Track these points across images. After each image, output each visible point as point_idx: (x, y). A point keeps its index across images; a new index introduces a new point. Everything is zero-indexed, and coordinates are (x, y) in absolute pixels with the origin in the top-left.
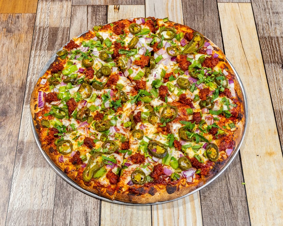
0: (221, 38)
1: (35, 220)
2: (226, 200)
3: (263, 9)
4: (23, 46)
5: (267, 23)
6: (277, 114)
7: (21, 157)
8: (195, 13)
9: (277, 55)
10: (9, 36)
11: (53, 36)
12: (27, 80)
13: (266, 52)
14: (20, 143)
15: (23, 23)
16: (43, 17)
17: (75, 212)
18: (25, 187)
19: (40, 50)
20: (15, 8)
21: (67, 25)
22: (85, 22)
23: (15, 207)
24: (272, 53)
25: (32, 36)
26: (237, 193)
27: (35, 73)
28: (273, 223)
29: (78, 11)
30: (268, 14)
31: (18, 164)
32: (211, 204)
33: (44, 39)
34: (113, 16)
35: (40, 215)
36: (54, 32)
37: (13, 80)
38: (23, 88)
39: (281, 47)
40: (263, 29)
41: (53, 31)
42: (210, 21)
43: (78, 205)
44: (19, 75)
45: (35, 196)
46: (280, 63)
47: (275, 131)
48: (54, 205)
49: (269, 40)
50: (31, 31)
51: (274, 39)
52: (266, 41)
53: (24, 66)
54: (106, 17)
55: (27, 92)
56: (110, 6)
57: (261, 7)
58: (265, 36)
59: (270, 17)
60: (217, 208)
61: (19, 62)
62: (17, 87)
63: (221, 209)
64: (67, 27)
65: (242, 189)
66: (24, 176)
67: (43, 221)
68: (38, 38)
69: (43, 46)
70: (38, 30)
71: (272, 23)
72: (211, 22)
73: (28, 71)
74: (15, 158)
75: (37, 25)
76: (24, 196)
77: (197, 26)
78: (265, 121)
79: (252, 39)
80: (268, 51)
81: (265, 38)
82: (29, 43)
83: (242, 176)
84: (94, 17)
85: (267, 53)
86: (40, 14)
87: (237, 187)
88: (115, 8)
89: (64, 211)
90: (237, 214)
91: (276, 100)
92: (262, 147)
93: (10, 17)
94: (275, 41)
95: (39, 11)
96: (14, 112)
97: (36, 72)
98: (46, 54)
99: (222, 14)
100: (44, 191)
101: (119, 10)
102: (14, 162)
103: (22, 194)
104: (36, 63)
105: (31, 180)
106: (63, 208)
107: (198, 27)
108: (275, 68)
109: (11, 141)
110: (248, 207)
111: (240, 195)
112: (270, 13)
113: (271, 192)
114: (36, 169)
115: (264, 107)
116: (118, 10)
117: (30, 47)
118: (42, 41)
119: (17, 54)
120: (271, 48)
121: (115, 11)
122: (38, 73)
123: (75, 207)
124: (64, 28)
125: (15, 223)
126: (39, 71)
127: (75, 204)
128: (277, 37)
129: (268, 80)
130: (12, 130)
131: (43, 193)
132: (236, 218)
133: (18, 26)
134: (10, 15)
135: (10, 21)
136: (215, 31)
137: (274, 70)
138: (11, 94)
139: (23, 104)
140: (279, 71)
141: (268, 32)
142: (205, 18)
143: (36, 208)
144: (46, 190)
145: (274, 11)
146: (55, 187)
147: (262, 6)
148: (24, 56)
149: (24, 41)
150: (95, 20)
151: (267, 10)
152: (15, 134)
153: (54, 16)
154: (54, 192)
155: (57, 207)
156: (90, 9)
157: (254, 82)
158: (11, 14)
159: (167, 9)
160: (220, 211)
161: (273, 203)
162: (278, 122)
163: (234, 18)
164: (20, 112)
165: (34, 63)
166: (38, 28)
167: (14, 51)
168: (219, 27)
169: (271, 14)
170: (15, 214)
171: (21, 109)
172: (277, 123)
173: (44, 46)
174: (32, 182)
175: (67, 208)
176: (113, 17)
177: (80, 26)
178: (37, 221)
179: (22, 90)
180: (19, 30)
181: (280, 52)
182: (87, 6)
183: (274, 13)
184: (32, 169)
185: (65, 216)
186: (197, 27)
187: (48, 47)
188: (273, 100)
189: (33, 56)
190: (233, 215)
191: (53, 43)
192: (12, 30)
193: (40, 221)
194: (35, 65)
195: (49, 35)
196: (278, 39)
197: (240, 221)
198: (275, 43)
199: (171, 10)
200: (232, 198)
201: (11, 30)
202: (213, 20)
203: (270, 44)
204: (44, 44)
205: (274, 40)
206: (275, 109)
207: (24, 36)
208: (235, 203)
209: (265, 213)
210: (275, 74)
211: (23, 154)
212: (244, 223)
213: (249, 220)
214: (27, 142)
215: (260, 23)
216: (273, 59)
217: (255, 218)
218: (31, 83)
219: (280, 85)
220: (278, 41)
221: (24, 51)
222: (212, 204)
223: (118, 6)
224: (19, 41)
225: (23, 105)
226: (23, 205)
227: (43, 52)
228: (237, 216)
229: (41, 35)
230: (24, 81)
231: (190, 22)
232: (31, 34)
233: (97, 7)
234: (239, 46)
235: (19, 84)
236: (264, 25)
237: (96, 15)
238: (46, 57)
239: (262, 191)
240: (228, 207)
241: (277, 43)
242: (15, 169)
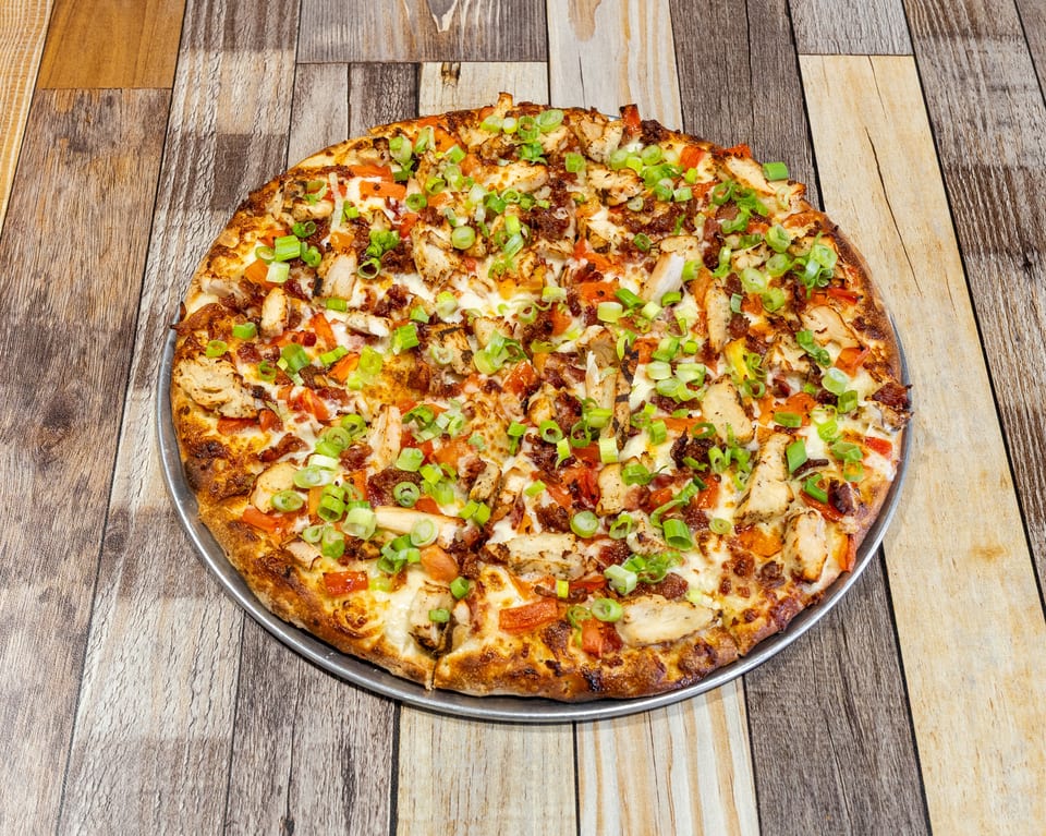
0: (813, 170)
1: (168, 773)
2: (836, 707)
3: (957, 75)
4: (125, 196)
5: (972, 122)
6: (1008, 421)
7: (120, 563)
8: (720, 89)
9: (1008, 227)
10: (78, 163)
11: (230, 164)
12: (139, 309)
13: (968, 216)
14: (117, 516)
15: (128, 122)
16: (196, 99)
17: (307, 746)
18: (133, 662)
19: (186, 208)
20: (98, 70)
21: (280, 124)
22: (342, 117)
23: (96, 730)
24: (988, 220)
25: (158, 164)
26: (875, 684)
27: (170, 284)
28: (1001, 786)
29: (317, 82)
30: (972, 94)
31: (109, 586)
32: (785, 722)
33: (201, 173)
34: (438, 98)
35: (186, 757)
36: (233, 150)
37: (93, 308)
38: (126, 334)
39: (1018, 200)
40: (956, 142)
41: (231, 148)
42: (774, 116)
43: (319, 722)
44: (113, 290)
45: (167, 694)
46: (1018, 254)
47: (1002, 475)
48: (236, 724)
49: (978, 176)
50: (154, 145)
51: (995, 173)
52: (969, 182)
53: (131, 260)
54: (413, 100)
55: (140, 346)
56: (429, 64)
57: (949, 69)
58: (964, 164)
59: (980, 101)
60: (805, 735)
61: (112, 247)
62: (105, 331)
63: (817, 736)
64: (278, 133)
65: (892, 669)
66: (128, 626)
67: (196, 777)
68: (180, 171)
69: (195, 197)
70: (178, 142)
71: (989, 122)
72: (778, 117)
73: (143, 280)
74: (99, 564)
75: (175, 127)
76: (130, 692)
77: (727, 131)
78: (969, 443)
79: (918, 175)
80: (974, 215)
81: (963, 169)
82: (147, 186)
83: (891, 626)
84: (373, 102)
85: (972, 221)
86: (184, 90)
87: (875, 664)
88: (443, 73)
89: (270, 744)
90: (875, 756)
91: (1006, 374)
92: (959, 529)
93: (81, 102)
94: (998, 180)
95: (182, 80)
96: (96, 414)
97: (171, 281)
98: (207, 223)
99: (813, 91)
100: (199, 675)
101: (457, 78)
102: (94, 581)
103: (123, 686)
104: (173, 251)
105: (155, 639)
106: (266, 732)
107: (733, 135)
108: (999, 270)
109: (82, 510)
110: (913, 730)
111: (885, 690)
112: (979, 90)
113: (993, 682)
114: (171, 601)
115: (966, 398)
116: (454, 80)
117: (151, 199)
118: (192, 181)
119: (107, 222)
120: (985, 205)
121: (444, 83)
122: (178, 285)
123: (307, 730)
124: (269, 137)
125: (97, 782)
126: (183, 277)
127: (306, 719)
128: (1006, 169)
129: (978, 307)
130: (86, 473)
131: (197, 682)
132: (872, 768)
133: (110, 129)
134: (83, 95)
135: (83, 115)
136: (793, 149)
137: (996, 275)
138: (85, 353)
139: (127, 386)
140: (1015, 280)
141: (974, 152)
142: (755, 105)
143: (171, 732)
144: (207, 674)
145: (996, 81)
146: (237, 663)
147: (951, 67)
148: (130, 231)
149: (128, 179)
150: (374, 110)
151: (970, 80)
152: (97, 486)
153: (233, 100)
154: (235, 682)
155: (243, 731)
156: (358, 76)
157: (927, 313)
158: (86, 93)
159: (626, 76)
160: (817, 743)
161: (999, 719)
162: (1013, 448)
163: (856, 104)
164: (116, 412)
165: (164, 252)
166: (178, 136)
167: (97, 212)
168: (804, 134)
169: (984, 92)
170: (98, 752)
171: (121, 402)
172: (1011, 450)
173: (201, 194)
174: (158, 647)
175: (279, 732)
176: (437, 102)
177: (323, 130)
178: (175, 777)
179: (122, 342)
180: (114, 143)
181: (1017, 216)
182: (346, 65)
183: (996, 90)
184: (157, 603)
185: (273, 761)
186: (729, 133)
187: (212, 200)
188: (994, 375)
189: (161, 229)
190: (861, 756)
191: (230, 187)
192: (89, 144)
193: (184, 778)
194: (169, 259)
195: (216, 159)
196: (1010, 173)
197: (884, 778)
198: (998, 187)
199: (640, 79)
200: (857, 702)
201: (85, 143)
202: (783, 111)
203: (980, 189)
204: (200, 190)
205: (996, 177)
206: (1001, 403)
207: (128, 163)
208: (865, 717)
209: (973, 751)
210: (1000, 289)
211: (124, 555)
212: (899, 784)
213: (916, 773)
214: (138, 515)
215: (946, 123)
216: (993, 240)
217: (938, 767)
218: (153, 317)
219: (1017, 325)
220: (1009, 179)
221: (130, 213)
222: (788, 721)
223: (455, 66)
224: (112, 181)
225: (127, 389)
226: (125, 723)
227: (194, 216)
228: (876, 760)
229: (189, 158)
230: (130, 312)
231: (705, 118)
232: (153, 158)
233: (382, 68)
234: (876, 196)
235: (114, 322)
236: (960, 127)
237: (380, 94)
238: (207, 232)
239: (960, 678)
240: (843, 732)
241: (1005, 188)
242: (97, 604)
